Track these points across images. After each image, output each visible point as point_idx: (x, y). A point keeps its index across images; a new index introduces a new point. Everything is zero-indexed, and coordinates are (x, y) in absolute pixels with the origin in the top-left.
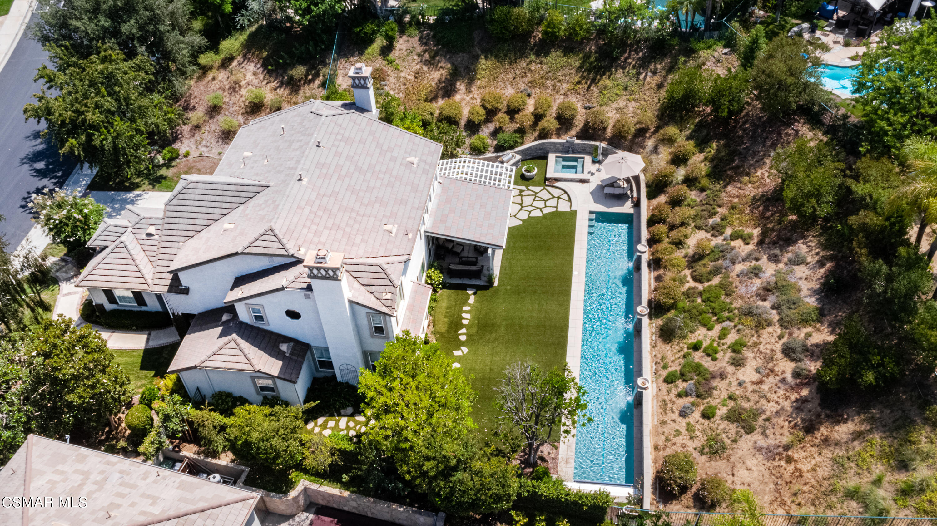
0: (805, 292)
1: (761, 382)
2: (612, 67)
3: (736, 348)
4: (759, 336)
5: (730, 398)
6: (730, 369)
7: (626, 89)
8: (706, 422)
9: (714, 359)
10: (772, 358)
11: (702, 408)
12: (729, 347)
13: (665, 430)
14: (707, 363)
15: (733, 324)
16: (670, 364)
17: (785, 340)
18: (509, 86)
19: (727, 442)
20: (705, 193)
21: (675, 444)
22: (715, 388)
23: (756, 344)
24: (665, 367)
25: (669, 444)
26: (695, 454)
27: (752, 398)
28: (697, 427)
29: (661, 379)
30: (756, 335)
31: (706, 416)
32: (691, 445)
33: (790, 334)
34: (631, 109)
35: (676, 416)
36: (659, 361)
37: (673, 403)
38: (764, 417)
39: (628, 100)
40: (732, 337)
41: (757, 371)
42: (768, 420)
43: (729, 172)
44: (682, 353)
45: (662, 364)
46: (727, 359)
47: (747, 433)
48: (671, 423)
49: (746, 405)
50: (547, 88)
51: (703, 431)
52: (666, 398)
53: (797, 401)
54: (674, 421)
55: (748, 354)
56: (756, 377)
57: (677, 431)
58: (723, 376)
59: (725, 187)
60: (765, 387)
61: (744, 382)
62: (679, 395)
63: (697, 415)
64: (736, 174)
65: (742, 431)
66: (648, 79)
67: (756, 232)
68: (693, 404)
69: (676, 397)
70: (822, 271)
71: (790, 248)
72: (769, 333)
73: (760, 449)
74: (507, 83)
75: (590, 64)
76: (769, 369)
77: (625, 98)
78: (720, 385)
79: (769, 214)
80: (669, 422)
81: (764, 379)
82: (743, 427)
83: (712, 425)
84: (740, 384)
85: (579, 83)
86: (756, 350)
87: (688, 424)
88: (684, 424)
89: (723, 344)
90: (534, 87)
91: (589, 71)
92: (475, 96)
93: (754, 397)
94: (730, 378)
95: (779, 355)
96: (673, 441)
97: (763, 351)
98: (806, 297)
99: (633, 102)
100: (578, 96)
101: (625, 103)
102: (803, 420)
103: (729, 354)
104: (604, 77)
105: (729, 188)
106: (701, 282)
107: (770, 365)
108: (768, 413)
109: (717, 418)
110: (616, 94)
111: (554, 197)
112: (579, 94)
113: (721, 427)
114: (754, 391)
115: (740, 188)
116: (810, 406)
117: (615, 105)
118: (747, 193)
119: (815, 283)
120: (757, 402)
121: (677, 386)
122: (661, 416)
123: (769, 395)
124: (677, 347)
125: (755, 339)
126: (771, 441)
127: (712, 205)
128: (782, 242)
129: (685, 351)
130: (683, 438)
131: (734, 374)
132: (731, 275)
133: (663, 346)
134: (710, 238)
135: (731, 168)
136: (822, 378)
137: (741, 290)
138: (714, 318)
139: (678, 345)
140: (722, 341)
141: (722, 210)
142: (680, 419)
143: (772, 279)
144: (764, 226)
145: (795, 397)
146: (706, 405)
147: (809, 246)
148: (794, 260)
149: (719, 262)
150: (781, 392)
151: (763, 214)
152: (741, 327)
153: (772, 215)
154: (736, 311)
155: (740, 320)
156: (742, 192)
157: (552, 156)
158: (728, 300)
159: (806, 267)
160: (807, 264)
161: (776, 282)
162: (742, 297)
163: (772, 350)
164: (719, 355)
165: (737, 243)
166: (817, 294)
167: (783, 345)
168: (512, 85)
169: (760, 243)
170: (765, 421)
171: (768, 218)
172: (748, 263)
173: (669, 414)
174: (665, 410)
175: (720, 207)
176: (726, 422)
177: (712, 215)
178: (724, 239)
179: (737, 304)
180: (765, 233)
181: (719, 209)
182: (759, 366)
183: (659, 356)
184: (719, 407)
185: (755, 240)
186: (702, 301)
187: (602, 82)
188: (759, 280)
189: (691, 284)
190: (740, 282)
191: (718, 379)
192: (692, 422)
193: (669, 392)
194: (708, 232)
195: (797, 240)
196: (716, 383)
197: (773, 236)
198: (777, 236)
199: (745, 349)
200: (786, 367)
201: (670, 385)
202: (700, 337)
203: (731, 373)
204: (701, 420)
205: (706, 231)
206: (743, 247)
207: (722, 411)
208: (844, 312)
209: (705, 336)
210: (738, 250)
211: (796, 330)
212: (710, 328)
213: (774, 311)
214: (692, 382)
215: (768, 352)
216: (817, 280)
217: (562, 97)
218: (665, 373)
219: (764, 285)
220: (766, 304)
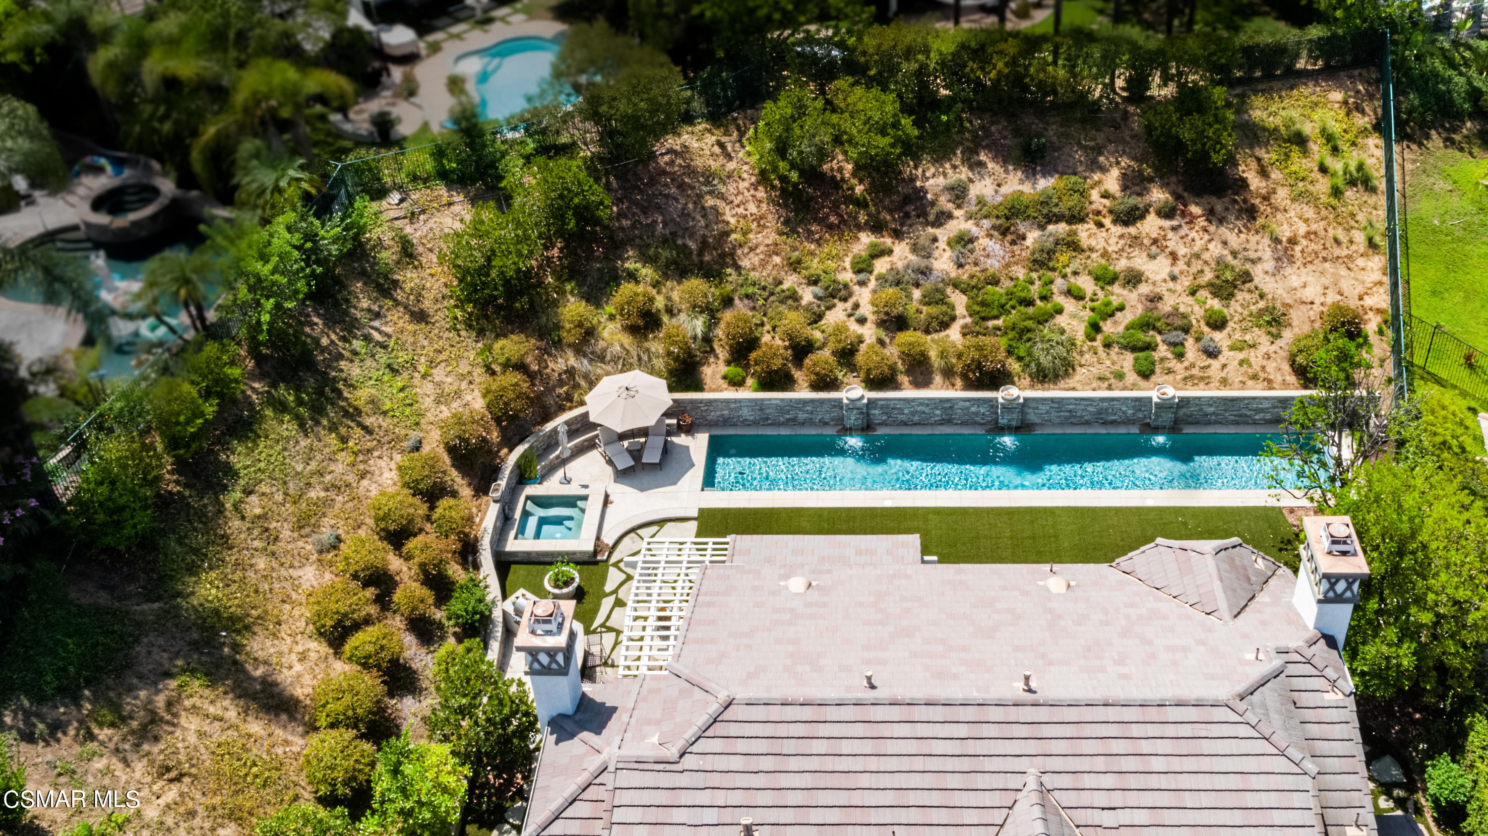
0: (1027, 188)
1: (1174, 256)
2: (325, 373)
3: (1106, 279)
4: (1092, 250)
5: (1193, 293)
6: (1144, 289)
7: (394, 371)
8: (1232, 324)
9: (1121, 308)
10: (1136, 238)
11: (1206, 329)
12: (1103, 288)
13: (1237, 380)
14: (1126, 318)
15: (1059, 281)
16: (1117, 367)
17: (1107, 222)
18: (293, 572)
19: (1262, 304)
20: (737, 301)
21: (1263, 367)
22: (1176, 310)
23: (1105, 254)
24: (1120, 377)
25: (1262, 375)
26: (1279, 343)
27: (1199, 268)
28: (1238, 336)
29: (1143, 379)
30: (1088, 253)
31: (1218, 323)
32: (1266, 347)
33: (1098, 213)
35: (1215, 364)
36: (1106, 384)
37: (1193, 365)
38: (1229, 258)
39: (424, 377)
40: (1086, 284)
41: (1152, 257)
42: (1234, 254)
43: (707, 258)
44: (1101, 350)
45: (1113, 381)
46: (1125, 292)
47: (1251, 281)
48: (1225, 371)
49: (1210, 275)
50: (330, 501)
51: (1245, 330)
52: (1179, 377)
53: (1209, 220)
54: (1224, 366)
55: (1122, 265)
56: (1164, 260)
57: (1240, 364)
58: (1156, 299)
59: (738, 268)
60: (1182, 251)
61: (1171, 272)
62: (1180, 356)
63: (1217, 336)
64: (715, 249)
65: (1248, 285)
66: (388, 329)
67: (866, 239)
68: (1198, 340)
69: (1182, 362)
70: (990, 165)
71: (929, 196)
72: (1090, 236)
73: (1278, 269)
74: (282, 574)
75: (300, 402)
76: (1152, 244)
77: (417, 381)
78: (1172, 303)
79: (833, 218)
80: (1224, 374)
81: (1167, 251)
82: (1244, 283)
83: (1236, 319)
84: (1174, 278)
85: (344, 440)
86: (1114, 256)
87: (1232, 348)
88: (1232, 353)
89: (1095, 295)
90: (317, 526)
91: (318, 411)
93: (1197, 266)
94: (1162, 289)
95: (1132, 230)
96: (1258, 369)
97: (1119, 246)
98: (1035, 188)
99: (434, 371)
100: (376, 454)
101: (430, 385)
102: (1237, 218)
103: (1116, 288)
104: (346, 394)
105: (745, 263)
106: (953, 319)
107: (1146, 242)
108: (1226, 252)
109: (1225, 312)
110: (402, 390)
112: (373, 449)
113: (1239, 309)
114: (1188, 264)
115: (751, 249)
116: (1219, 208)
117: (428, 402)
118: (769, 242)
119: (1011, 177)
120: (1206, 262)
121: (1162, 360)
122: (1212, 385)
123: (1197, 248)
124: (1087, 356)
125: (1094, 256)
126: (1267, 254)
127: (772, 294)
128: (910, 208)
129: (1098, 343)
130: (1255, 358)
131: (1154, 284)
132: (953, 275)
133: (1077, 378)
134: (849, 304)
135: (701, 253)
136: (1180, 190)
137: (993, 265)
138: (1038, 302)
139: (1082, 353)
140: (1089, 295)
141: (790, 281)
142: (1222, 359)
143: (986, 223)
144: (860, 228)
145: (1202, 222)
146: (1202, 323)
147: (934, 176)
148: (958, 193)
149: (917, 294)
150: (1193, 234)
151: (830, 227)
152: (1068, 270)
153: (840, 216)
154: (1034, 275)
155: (1053, 269)
156: (761, 248)
157: (513, 545)
158: (1007, 284)
159: (977, 183)
160: (971, 181)
161: (997, 217)
162: (1008, 265)
163: (1121, 236)
164: (1115, 301)
165: (881, 266)
166: (1034, 175)
167: (1115, 222)
168: (291, 566)
169: (898, 235)
170: (1235, 258)
171: (843, 221)
172: (936, 253)
173: (1210, 372)
174: (1202, 378)
175: (781, 283)
176: (1232, 302)
177: (794, 296)
178: (862, 284)
179: (1020, 272)
180: (877, 227)
181: (785, 286)
182: (1144, 254)
183: (1094, 385)
184: (1207, 306)
185: (888, 241)
186: (996, 317)
187: (360, 403)
188: (981, 241)
189: (954, 334)
190: (976, 264)
191: (1160, 305)
192: (1229, 343)
193: (1170, 371)
194: (834, 306)
195: (915, 188)
196: (1165, 307)
197: (888, 217)
198: (890, 211)
199: (1111, 268)
200: (1151, 225)
201: (1158, 369)
202: (1075, 323)
203: (1151, 288)
204: (1225, 332)
205: (829, 308)
206: (895, 258)
207: (1215, 304)
208: (1076, 151)
209: (1073, 316)
210: (900, 265)
211: (1094, 207)
212: (1059, 311)
213: (1051, 228)
214: (1159, 338)
215: (1122, 242)
216: (1006, 171)
217: (365, 483)
218: (1132, 377)
219: (996, 233)
220: (1033, 237)
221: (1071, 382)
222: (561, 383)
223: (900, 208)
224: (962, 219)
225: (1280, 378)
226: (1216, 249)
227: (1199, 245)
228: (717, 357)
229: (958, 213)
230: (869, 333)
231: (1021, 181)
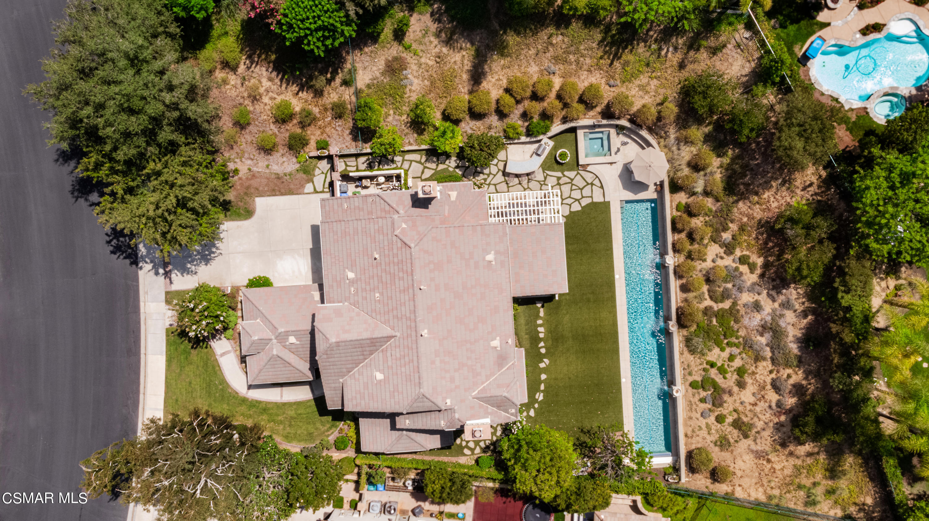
0: (791, 338)
1: (755, 404)
2: (634, 40)
3: (741, 372)
4: (756, 367)
5: (735, 410)
6: (736, 389)
7: (648, 65)
8: (719, 425)
9: (725, 378)
10: (764, 388)
11: (716, 414)
12: (735, 370)
13: (692, 424)
14: (719, 379)
15: (738, 351)
16: (694, 373)
17: (773, 375)
18: (532, 63)
19: (732, 441)
20: (719, 204)
21: (698, 436)
22: (725, 402)
23: (754, 373)
24: (690, 374)
25: (695, 435)
26: (712, 445)
28: (713, 427)
29: (688, 383)
30: (754, 366)
31: (720, 419)
32: (709, 439)
33: (778, 372)
34: (653, 87)
35: (699, 415)
36: (686, 367)
37: (697, 405)
38: (756, 430)
39: (650, 77)
40: (737, 363)
41: (754, 394)
42: (758, 432)
43: (741, 188)
44: (702, 367)
45: (688, 371)
46: (733, 380)
47: (745, 438)
48: (696, 419)
49: (745, 419)
50: (571, 64)
51: (717, 431)
52: (692, 399)
53: (777, 423)
54: (698, 419)
55: (748, 380)
56: (752, 400)
57: (699, 426)
58: (730, 393)
59: (737, 202)
60: (758, 409)
61: (746, 402)
62: (701, 401)
63: (712, 418)
64: (747, 190)
65: (741, 436)
66: (670, 55)
67: (760, 261)
68: (710, 410)
69: (698, 401)
70: (805, 321)
71: (784, 291)
72: (763, 366)
73: (752, 451)
74: (531, 61)
75: (612, 36)
76: (761, 395)
77: (647, 75)
78: (728, 401)
79: (771, 244)
80: (694, 418)
81: (758, 402)
82: (742, 434)
83: (722, 428)
84: (742, 403)
85: (601, 58)
86: (754, 377)
87: (707, 424)
88: (704, 423)
89: (732, 367)
90: (557, 64)
91: (611, 44)
92: (501, 77)
93: (750, 415)
94: (736, 397)
95: (769, 387)
96: (697, 433)
97: (759, 380)
98: (790, 342)
99: (655, 80)
100: (601, 72)
101: (647, 81)
102: (779, 437)
103: (735, 376)
104: (626, 51)
105: (741, 204)
106: (716, 302)
107: (763, 393)
108: (759, 429)
109: (726, 424)
110: (639, 71)
111: (588, 184)
112: (603, 69)
113: (728, 430)
114: (750, 411)
115: (749, 207)
116: (785, 429)
117: (637, 82)
118: (755, 214)
119: (798, 331)
120: (752, 419)
121: (699, 393)
123: (760, 416)
124: (699, 360)
125: (753, 368)
126: (759, 448)
127: (725, 219)
128: (778, 282)
129: (705, 366)
130: (704, 433)
131: (738, 394)
132: (739, 302)
133: (689, 355)
134: (723, 255)
135: (744, 184)
136: (794, 412)
137: (746, 321)
138: (726, 341)
139: (700, 358)
140: (731, 364)
141: (733, 227)
142: (701, 419)
143: (769, 318)
144: (766, 257)
145: (776, 420)
146: (719, 413)
147: (798, 293)
148: (786, 305)
149: (729, 286)
150: (768, 415)
151: (766, 243)
152: (744, 355)
153: (773, 247)
154: (741, 340)
155: (744, 349)
156: (751, 212)
157: (580, 133)
158: (736, 327)
159: (794, 314)
160: (795, 311)
161: (771, 324)
162: (746, 328)
163: (765, 381)
164: (728, 375)
165: (744, 269)
166: (799, 342)
167: (772, 379)
168: (535, 62)
169: (762, 276)
170: (756, 432)
171: (769, 249)
172: (752, 295)
173: (694, 413)
174: (691, 409)
175: (732, 222)
176: (732, 427)
177: (725, 229)
178: (734, 261)
179: (742, 333)
180: (766, 266)
181: (731, 225)
182: (755, 391)
183: (685, 363)
184: (728, 416)
185: (759, 271)
186: (717, 322)
187: (624, 57)
188: (759, 315)
189: (708, 302)
190: (746, 313)
191: (727, 395)
192: (710, 423)
193: (694, 395)
194: (722, 248)
195: (790, 283)
196: (726, 397)
197: (772, 271)
198: (775, 272)
199: (746, 375)
200: (773, 397)
201: (694, 390)
202: (716, 356)
203: (736, 392)
204: (715, 422)
205: (720, 246)
206: (749, 275)
207: (730, 419)
208: (815, 364)
209: (719, 356)
210: (745, 277)
211: (782, 370)
212: (722, 350)
213: (768, 349)
214: (710, 393)
215: (762, 382)
216: (801, 329)
217: (586, 73)
218: (690, 379)
219: (763, 323)
220: (763, 340)
221: (686, 352)
222: (665, 133)
223: (778, 277)
224: (773, 307)
225: (694, 442)
226: (760, 425)
227: (763, 417)
228: (688, 198)
229: (776, 305)
230: (708, 264)
231: (794, 336)
